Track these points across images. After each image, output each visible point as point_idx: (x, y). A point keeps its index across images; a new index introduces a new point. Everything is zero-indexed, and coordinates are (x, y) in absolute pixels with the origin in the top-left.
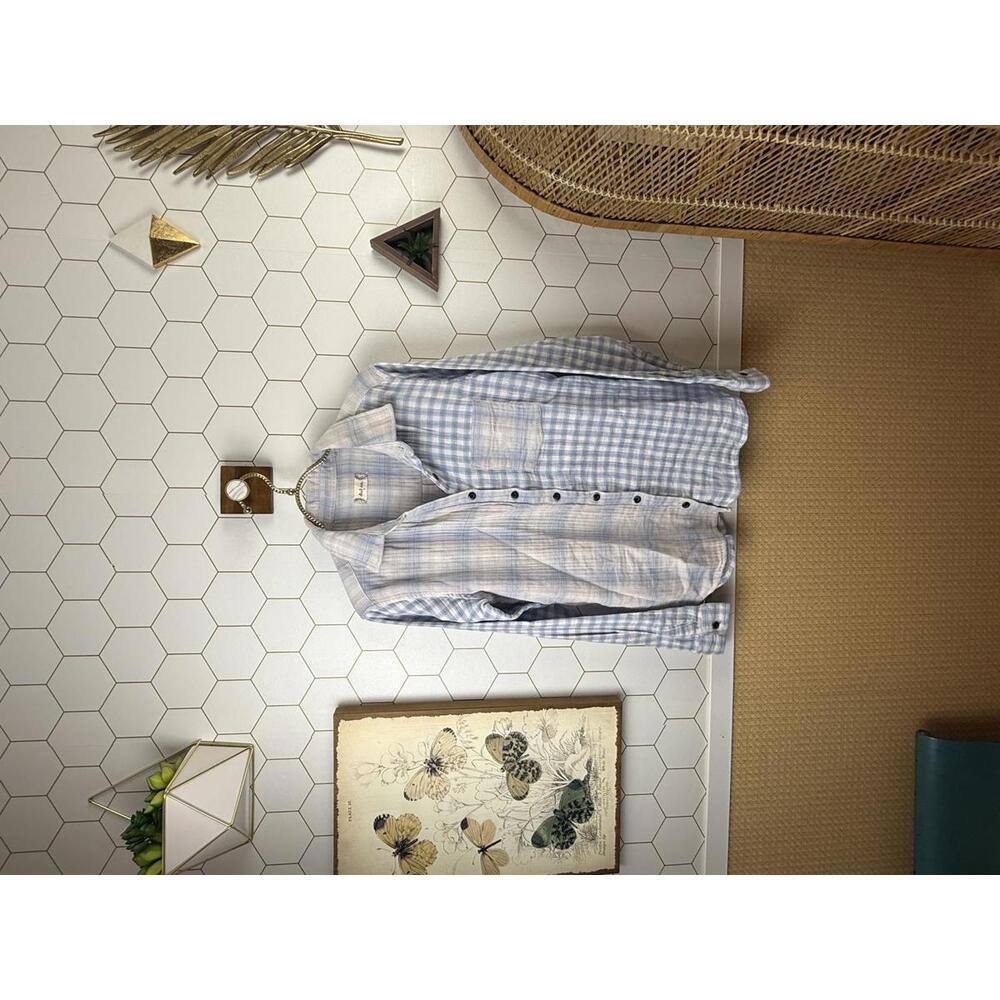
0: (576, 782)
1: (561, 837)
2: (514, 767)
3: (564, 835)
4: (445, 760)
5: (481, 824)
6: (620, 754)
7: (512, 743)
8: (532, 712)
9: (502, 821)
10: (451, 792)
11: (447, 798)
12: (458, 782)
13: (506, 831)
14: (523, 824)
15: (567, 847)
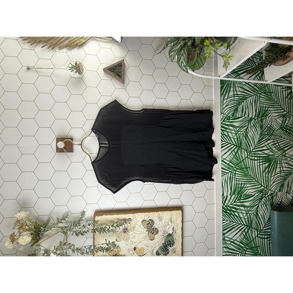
0: (169, 234)
1: (165, 252)
2: (150, 230)
3: (166, 251)
4: (129, 228)
5: (140, 248)
6: (182, 225)
7: (150, 223)
8: (156, 212)
9: (147, 247)
10: (131, 239)
11: (129, 241)
12: (132, 235)
13: (148, 250)
14: (153, 248)
15: (167, 255)
